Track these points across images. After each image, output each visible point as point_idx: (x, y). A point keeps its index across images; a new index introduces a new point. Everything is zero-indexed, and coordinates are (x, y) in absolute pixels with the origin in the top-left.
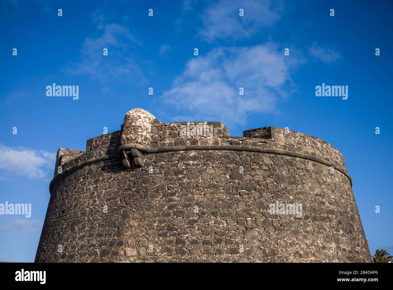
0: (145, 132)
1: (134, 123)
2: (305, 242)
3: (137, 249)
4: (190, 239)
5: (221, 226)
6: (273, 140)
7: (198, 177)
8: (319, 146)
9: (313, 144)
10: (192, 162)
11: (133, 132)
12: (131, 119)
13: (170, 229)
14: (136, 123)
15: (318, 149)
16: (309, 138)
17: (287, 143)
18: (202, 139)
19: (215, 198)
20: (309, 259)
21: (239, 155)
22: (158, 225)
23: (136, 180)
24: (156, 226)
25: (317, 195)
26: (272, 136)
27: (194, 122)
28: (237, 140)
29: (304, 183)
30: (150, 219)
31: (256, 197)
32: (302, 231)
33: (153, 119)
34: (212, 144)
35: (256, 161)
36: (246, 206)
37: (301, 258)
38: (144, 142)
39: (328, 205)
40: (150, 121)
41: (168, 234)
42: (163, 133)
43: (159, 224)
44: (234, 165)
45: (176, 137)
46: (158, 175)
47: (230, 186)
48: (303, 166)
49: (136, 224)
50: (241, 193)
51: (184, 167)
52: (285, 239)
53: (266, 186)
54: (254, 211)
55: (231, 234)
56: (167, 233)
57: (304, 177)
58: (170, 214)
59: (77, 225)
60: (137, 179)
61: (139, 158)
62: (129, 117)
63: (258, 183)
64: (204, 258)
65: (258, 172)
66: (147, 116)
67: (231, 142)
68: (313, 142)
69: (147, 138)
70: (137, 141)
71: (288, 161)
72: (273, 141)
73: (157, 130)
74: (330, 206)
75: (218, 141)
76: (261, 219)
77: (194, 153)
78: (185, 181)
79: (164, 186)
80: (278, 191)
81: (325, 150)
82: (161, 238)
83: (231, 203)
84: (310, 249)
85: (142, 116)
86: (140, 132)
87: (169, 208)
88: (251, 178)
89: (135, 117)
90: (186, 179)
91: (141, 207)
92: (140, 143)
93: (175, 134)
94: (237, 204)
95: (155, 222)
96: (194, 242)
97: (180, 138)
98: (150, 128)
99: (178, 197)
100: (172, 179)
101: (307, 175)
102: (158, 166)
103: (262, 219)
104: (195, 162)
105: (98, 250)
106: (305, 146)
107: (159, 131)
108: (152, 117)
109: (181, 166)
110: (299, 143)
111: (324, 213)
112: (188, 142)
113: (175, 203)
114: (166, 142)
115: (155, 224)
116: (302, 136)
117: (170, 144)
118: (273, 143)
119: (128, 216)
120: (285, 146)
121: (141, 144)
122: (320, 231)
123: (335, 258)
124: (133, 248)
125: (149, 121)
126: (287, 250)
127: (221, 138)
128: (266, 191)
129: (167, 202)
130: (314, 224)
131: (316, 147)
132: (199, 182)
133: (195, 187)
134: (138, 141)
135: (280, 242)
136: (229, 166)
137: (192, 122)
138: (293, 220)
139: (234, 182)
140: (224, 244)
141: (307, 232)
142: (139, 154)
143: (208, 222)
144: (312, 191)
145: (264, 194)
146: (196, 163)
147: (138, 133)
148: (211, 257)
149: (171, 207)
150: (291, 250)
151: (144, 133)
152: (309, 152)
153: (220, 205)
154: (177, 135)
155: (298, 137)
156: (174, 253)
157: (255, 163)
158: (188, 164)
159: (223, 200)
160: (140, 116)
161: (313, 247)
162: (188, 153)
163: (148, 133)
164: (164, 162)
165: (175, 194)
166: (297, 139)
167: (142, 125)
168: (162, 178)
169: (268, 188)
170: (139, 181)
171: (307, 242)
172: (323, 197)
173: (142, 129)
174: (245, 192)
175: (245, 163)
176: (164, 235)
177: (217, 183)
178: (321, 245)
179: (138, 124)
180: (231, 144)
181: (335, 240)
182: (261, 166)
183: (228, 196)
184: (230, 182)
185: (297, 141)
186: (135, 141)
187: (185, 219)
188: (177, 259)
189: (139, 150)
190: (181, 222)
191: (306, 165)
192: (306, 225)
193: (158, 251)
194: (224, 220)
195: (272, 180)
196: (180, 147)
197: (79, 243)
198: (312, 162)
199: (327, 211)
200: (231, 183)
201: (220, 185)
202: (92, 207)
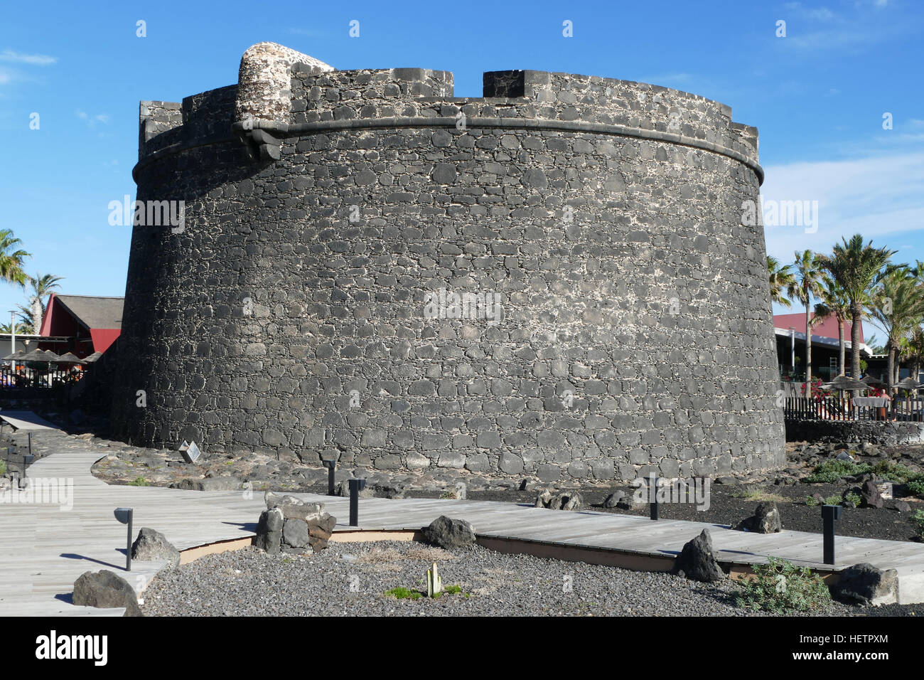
0: (278, 92)
1: (256, 76)
2: (566, 295)
3: (271, 306)
4: (355, 292)
5: (409, 269)
6: (527, 98)
7: (373, 179)
8: (639, 99)
9: (622, 99)
10: (363, 151)
11: (254, 97)
12: (250, 68)
13: (322, 275)
14: (258, 77)
15: (636, 106)
16: (616, 84)
17: (560, 103)
18: (383, 105)
19: (401, 219)
20: (569, 324)
21: (453, 134)
22: (303, 267)
23: (267, 184)
24: (301, 270)
25: (611, 205)
26: (525, 91)
27: (368, 70)
28: (450, 104)
29: (584, 184)
30: (290, 257)
31: (479, 216)
32: (563, 275)
33: (295, 62)
34: (403, 115)
35: (485, 146)
36: (458, 234)
37: (552, 322)
38: (276, 113)
39: (636, 222)
40: (289, 68)
41: (319, 284)
42: (312, 93)
43: (305, 265)
44: (442, 156)
45: (336, 102)
46: (302, 176)
47: (429, 196)
48: (590, 148)
49: (268, 265)
50: (450, 210)
51: (348, 162)
52: (525, 291)
53: (502, 194)
54: (472, 241)
55: (424, 283)
56: (317, 281)
57: (588, 171)
58: (322, 248)
59: (177, 263)
60: (268, 182)
61: (268, 145)
62: (246, 64)
63: (485, 188)
64: (376, 323)
65: (487, 167)
66: (281, 59)
67: (438, 109)
68: (625, 94)
69: (282, 105)
70: (261, 113)
71: (555, 141)
72: (527, 102)
73: (301, 86)
74: (639, 224)
75: (413, 108)
76: (483, 256)
77: (367, 133)
78: (349, 189)
79: (313, 198)
80: (524, 203)
81: (658, 105)
82: (307, 289)
83: (429, 228)
84: (574, 306)
85: (271, 60)
86: (267, 95)
87: (322, 238)
88: (472, 179)
89: (256, 64)
90: (351, 184)
91: (276, 234)
92: (267, 117)
93: (333, 94)
94: (441, 229)
95: (298, 261)
96: (361, 297)
97: (342, 103)
98: (289, 83)
99: (336, 217)
100: (328, 184)
101: (594, 167)
102: (303, 159)
103: (486, 255)
104: (369, 152)
105: (211, 306)
106: (603, 104)
107: (305, 88)
108: (292, 59)
109: (343, 159)
110: (588, 100)
111: (621, 240)
112: (357, 110)
113: (331, 228)
114: (317, 110)
115: (298, 265)
116: (597, 83)
117: (325, 116)
118: (525, 105)
119: (255, 250)
120: (552, 110)
121: (270, 119)
122: (605, 274)
123: (628, 321)
124: (264, 304)
125: (285, 69)
126: (525, 309)
127: (418, 100)
128: (500, 204)
129: (319, 228)
130: (592, 261)
131: (631, 104)
132: (374, 190)
133: (366, 199)
134: (264, 114)
135: (514, 296)
136: (431, 157)
137: (365, 70)
138: (548, 256)
139: (438, 189)
140: (412, 300)
141: (573, 276)
142: (266, 137)
143: (386, 263)
144: (601, 198)
145: (495, 209)
146: (370, 154)
147: (264, 98)
148: (388, 321)
149: (324, 236)
150: (535, 310)
151: (277, 96)
152: (611, 117)
153: (409, 231)
154: (337, 96)
155: (586, 86)
156: (329, 313)
157: (483, 149)
158: (356, 156)
159: (414, 224)
160: (266, 61)
161: (582, 303)
162: (357, 134)
163: (283, 93)
164: (315, 151)
165: (332, 212)
166: (584, 91)
167: (270, 81)
168: (310, 182)
169: (505, 197)
170: (272, 187)
171: (570, 294)
172: (628, 207)
173: (271, 88)
174: (458, 207)
175: (464, 151)
176: (313, 285)
177: (407, 191)
178: (600, 299)
179: (263, 79)
180: (439, 112)
181: (635, 289)
182: (496, 154)
183: (425, 215)
184: (431, 189)
185: (582, 97)
186: (258, 115)
187: (346, 257)
188: (333, 324)
189: (267, 130)
190: (341, 262)
191: (598, 145)
192: (573, 264)
193: (303, 310)
194: (415, 259)
195: (515, 182)
196: (342, 121)
197: (182, 294)
198: (614, 137)
199: (629, 236)
200: (433, 191)
201: (411, 195)
202: (198, 231)
